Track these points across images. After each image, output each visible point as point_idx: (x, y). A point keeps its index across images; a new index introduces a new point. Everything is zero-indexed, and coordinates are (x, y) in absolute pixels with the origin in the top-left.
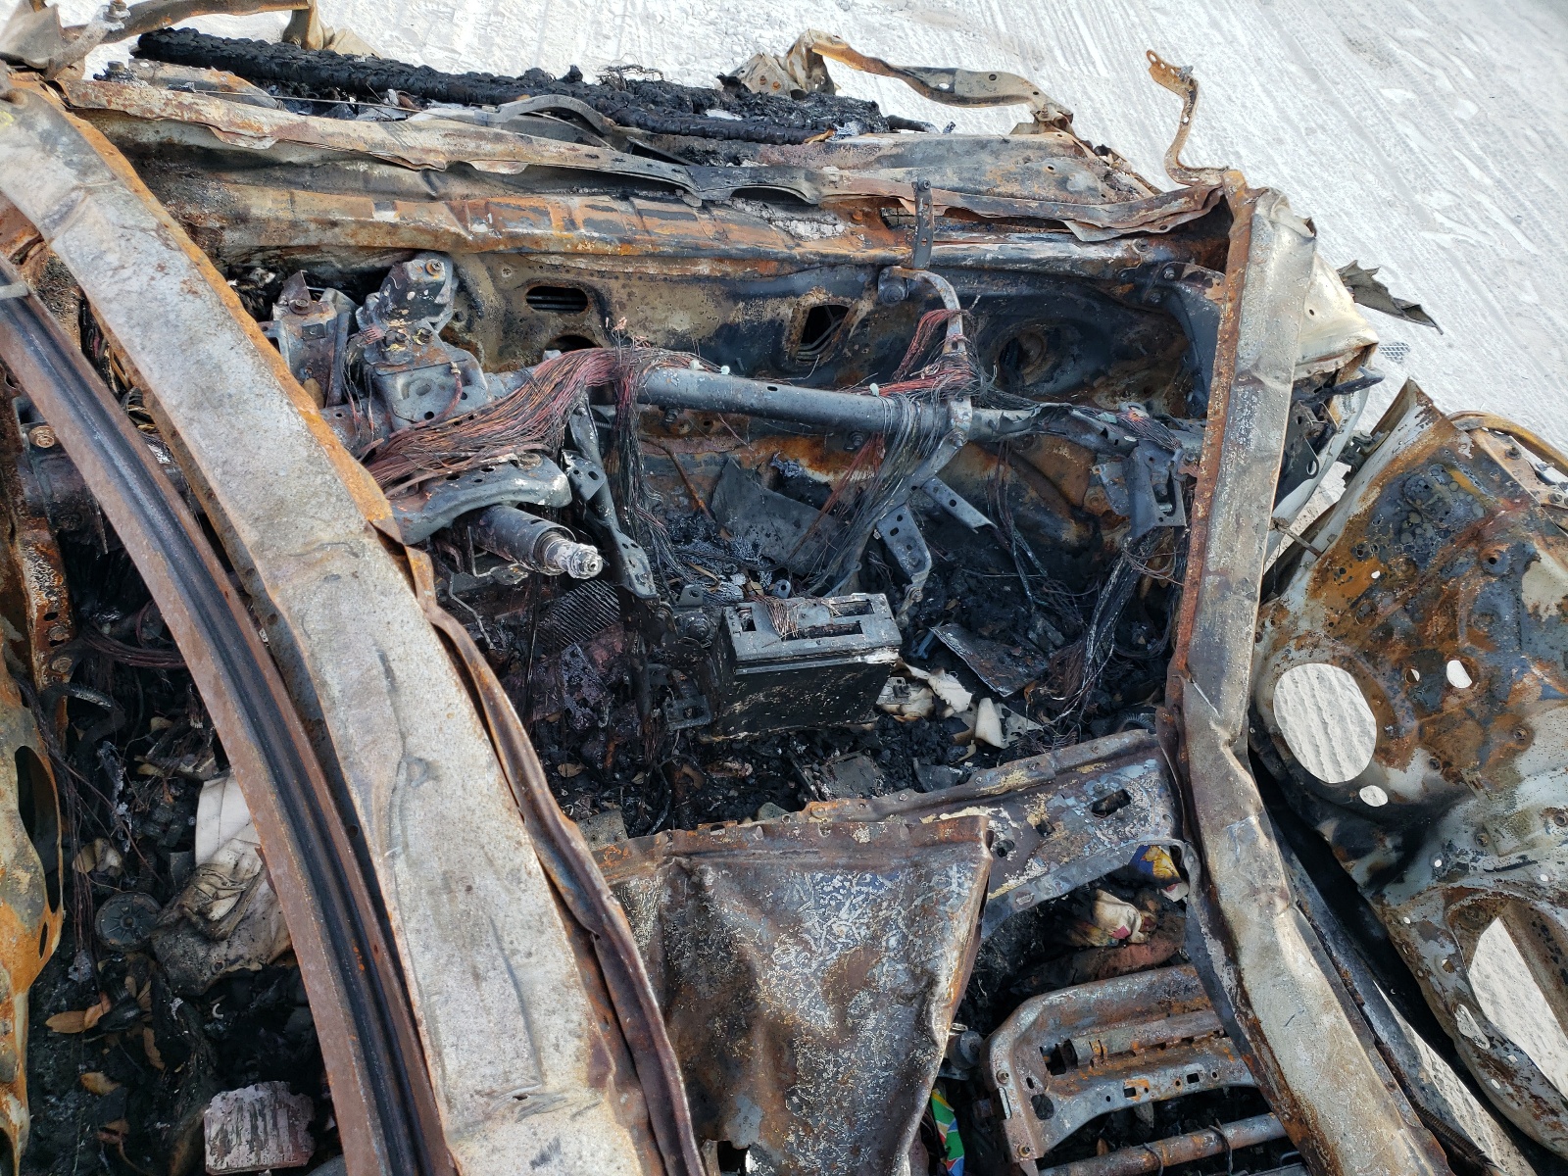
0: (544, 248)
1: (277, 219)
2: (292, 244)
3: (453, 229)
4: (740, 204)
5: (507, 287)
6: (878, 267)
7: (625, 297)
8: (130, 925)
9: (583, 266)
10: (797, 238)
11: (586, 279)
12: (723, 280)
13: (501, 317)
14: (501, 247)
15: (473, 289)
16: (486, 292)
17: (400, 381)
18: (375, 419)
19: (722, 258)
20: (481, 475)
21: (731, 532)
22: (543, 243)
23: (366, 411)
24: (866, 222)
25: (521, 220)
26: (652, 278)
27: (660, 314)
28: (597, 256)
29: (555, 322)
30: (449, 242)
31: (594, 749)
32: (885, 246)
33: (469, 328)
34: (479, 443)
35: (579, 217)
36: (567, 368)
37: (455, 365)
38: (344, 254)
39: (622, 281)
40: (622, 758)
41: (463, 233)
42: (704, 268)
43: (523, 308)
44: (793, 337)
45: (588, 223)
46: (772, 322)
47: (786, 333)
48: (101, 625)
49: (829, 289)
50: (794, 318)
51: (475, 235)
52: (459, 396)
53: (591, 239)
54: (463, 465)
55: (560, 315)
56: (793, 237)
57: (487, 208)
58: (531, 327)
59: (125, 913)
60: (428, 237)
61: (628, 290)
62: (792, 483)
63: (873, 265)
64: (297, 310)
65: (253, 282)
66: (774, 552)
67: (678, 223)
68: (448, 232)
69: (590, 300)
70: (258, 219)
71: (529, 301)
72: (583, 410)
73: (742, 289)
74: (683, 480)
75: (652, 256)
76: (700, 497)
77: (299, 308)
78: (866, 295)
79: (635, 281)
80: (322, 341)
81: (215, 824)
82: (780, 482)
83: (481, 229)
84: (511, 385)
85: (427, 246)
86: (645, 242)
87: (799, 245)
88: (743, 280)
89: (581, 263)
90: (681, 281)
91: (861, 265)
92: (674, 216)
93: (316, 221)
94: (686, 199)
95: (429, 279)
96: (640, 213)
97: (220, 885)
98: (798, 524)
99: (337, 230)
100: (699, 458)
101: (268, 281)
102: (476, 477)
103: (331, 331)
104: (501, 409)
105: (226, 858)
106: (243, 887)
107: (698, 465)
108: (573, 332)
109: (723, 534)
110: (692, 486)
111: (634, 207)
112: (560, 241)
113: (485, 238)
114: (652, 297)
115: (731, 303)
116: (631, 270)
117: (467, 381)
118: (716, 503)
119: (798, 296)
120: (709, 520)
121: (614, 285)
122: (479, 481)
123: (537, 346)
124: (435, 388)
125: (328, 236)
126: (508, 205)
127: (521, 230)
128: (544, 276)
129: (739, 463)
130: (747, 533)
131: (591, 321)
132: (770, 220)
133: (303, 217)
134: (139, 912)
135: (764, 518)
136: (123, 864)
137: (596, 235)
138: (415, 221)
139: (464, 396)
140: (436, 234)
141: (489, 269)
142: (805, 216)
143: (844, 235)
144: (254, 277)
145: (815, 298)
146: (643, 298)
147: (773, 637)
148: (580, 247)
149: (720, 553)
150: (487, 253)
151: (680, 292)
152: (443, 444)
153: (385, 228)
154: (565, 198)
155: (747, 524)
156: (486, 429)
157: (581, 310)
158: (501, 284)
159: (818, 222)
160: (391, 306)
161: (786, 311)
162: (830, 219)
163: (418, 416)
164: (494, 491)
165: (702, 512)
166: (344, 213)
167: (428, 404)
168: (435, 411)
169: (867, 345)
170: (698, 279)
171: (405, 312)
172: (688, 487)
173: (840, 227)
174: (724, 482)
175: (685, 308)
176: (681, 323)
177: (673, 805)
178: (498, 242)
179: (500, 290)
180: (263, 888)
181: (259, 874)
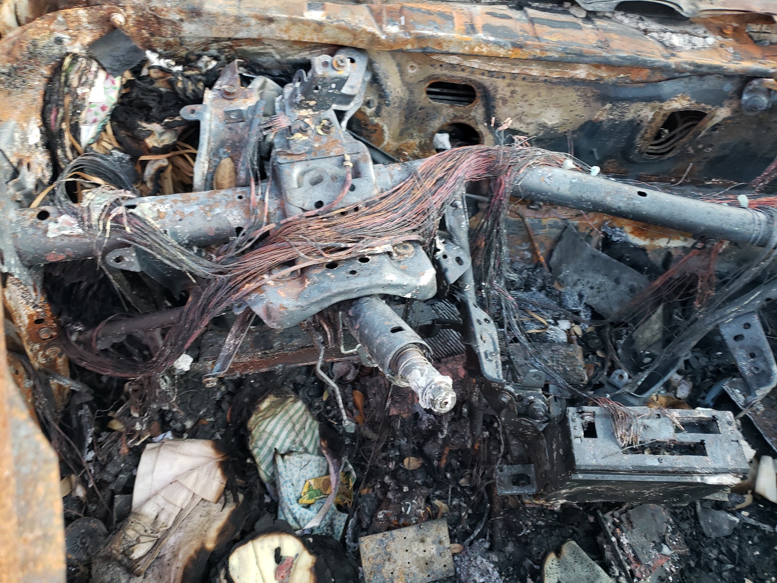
0: (445, 49)
1: (225, 14)
2: (237, 36)
3: (370, 29)
4: (619, 16)
5: (411, 81)
6: (746, 79)
7: (508, 94)
8: (84, 544)
9: (476, 66)
10: (671, 48)
11: (477, 77)
12: (596, 83)
13: (404, 106)
14: (409, 47)
15: (383, 81)
16: (394, 85)
17: (297, 170)
18: (270, 204)
19: (599, 64)
20: (357, 265)
21: (562, 283)
22: (444, 44)
23: (263, 194)
24: (733, 36)
25: (428, 23)
26: (535, 79)
27: (535, 110)
28: (490, 58)
29: (447, 112)
30: (366, 40)
31: (431, 449)
32: (752, 59)
33: (377, 114)
34: (359, 234)
35: (479, 23)
36: (451, 164)
37: (348, 157)
38: (282, 47)
39: (507, 81)
40: (454, 462)
41: (378, 32)
42: (581, 73)
43: (423, 99)
44: (647, 136)
45: (487, 28)
46: (631, 122)
47: (642, 132)
48: (72, 333)
49: (693, 97)
50: (653, 119)
51: (388, 35)
52: (347, 189)
53: (487, 42)
54: (342, 255)
55: (452, 106)
56: (666, 47)
57: (401, 11)
58: (428, 114)
59: (83, 533)
60: (348, 35)
61: (512, 88)
62: (618, 247)
63: (741, 76)
64: (227, 95)
65: (199, 68)
66: (594, 301)
67: (566, 31)
68: (364, 31)
69: (478, 95)
70: (209, 14)
71: (428, 93)
72: (459, 203)
73: (612, 93)
74: (529, 239)
75: (538, 60)
76: (541, 253)
77: (228, 94)
78: (727, 102)
79: (518, 81)
80: (241, 124)
81: (149, 480)
82: (607, 244)
83: (393, 29)
84: (397, 177)
85: (347, 43)
86: (535, 47)
87: (673, 55)
88: (615, 85)
89: (475, 64)
90: (559, 83)
91: (728, 76)
92: (562, 25)
93: (256, 17)
94: (573, 10)
95: (334, 74)
96: (532, 21)
97: (142, 532)
98: (617, 281)
99: (273, 25)
100: (545, 222)
101: (210, 67)
102: (351, 268)
103: (250, 116)
104: (384, 202)
105: (150, 510)
106: (159, 535)
107: (544, 227)
108: (461, 121)
109: (556, 285)
110: (537, 245)
111: (527, 16)
112: (460, 43)
113: (395, 39)
114: (531, 95)
115: (599, 104)
116: (516, 71)
117: (357, 173)
118: (554, 259)
119: (662, 100)
120: (547, 273)
121: (501, 83)
122: (353, 272)
123: (430, 130)
124: (327, 179)
125: (266, 31)
126: (419, 10)
127: (427, 32)
128: (443, 73)
129: (577, 228)
130: (575, 284)
131: (476, 113)
132: (646, 32)
133: (245, 13)
134: (91, 533)
135: (590, 274)
136: (86, 496)
137: (492, 39)
138: (338, 21)
139: (353, 188)
140: (354, 33)
141: (398, 65)
142: (677, 29)
143: (713, 48)
144: (200, 64)
145: (678, 104)
146: (523, 96)
147: (614, 448)
148: (476, 50)
149: (554, 304)
150: (397, 52)
151: (556, 93)
152: (327, 234)
153: (313, 26)
154: (469, 6)
155: (576, 277)
156: (366, 221)
157: (471, 102)
158: (407, 78)
159: (690, 34)
160: (300, 97)
161: (647, 113)
162: (701, 31)
163: (309, 204)
164: (365, 284)
165: (542, 266)
166: (280, 11)
167: (319, 193)
168: (325, 201)
169: (711, 146)
170: (574, 82)
171: (312, 103)
172: (533, 245)
173: (711, 40)
174: (562, 243)
175: (558, 106)
176: (552, 118)
177: (489, 517)
178: (406, 42)
179: (406, 84)
180: (171, 540)
181: (171, 528)
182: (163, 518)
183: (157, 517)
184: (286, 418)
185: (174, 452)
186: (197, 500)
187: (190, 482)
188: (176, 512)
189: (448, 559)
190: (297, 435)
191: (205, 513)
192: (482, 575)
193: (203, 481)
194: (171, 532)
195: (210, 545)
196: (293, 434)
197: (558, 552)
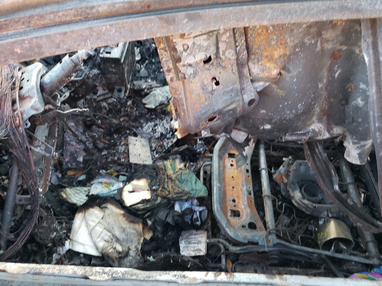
97: (111, 247)
105: (101, 244)
106: (114, 240)
180: (117, 233)
181: (112, 234)
182: (106, 238)
183: (105, 241)
184: (72, 195)
185: (77, 232)
186: (102, 221)
187: (92, 224)
188: (105, 231)
189: (143, 140)
190: (82, 192)
191: (108, 217)
192: (150, 129)
193: (94, 218)
194: (114, 233)
195: (122, 212)
196: (81, 194)
197: (145, 104)
